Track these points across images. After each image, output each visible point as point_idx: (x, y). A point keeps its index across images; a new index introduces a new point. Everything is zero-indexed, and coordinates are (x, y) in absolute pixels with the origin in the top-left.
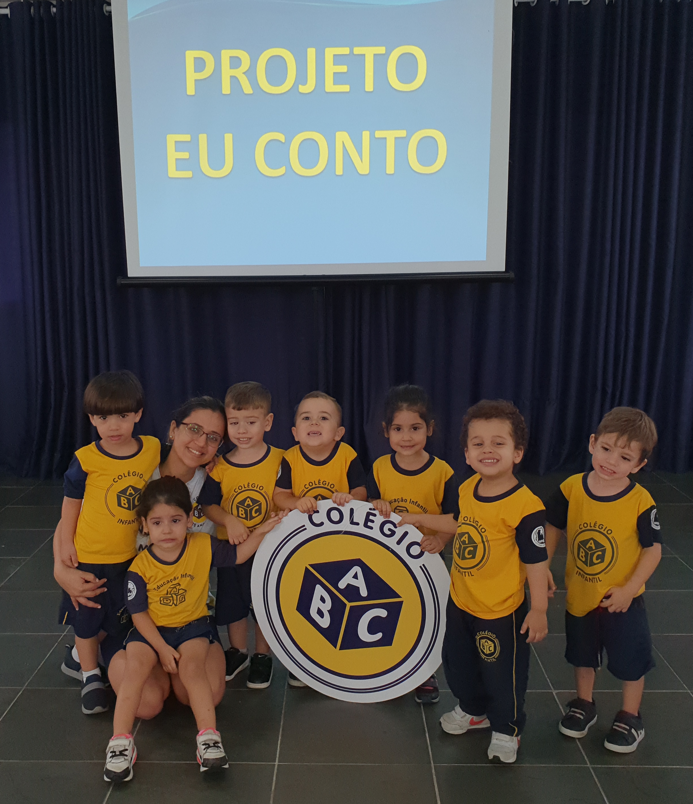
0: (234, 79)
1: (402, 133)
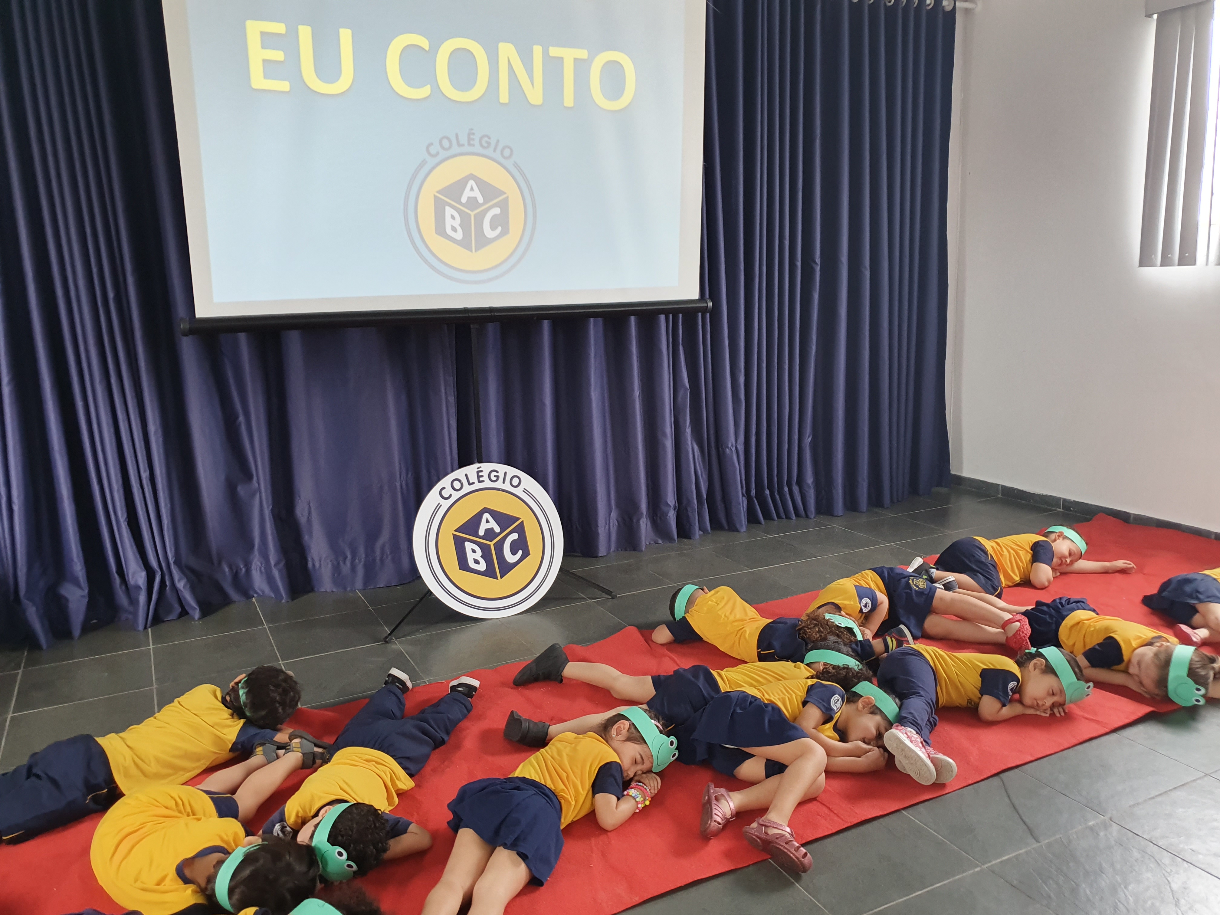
1: (583, 54)
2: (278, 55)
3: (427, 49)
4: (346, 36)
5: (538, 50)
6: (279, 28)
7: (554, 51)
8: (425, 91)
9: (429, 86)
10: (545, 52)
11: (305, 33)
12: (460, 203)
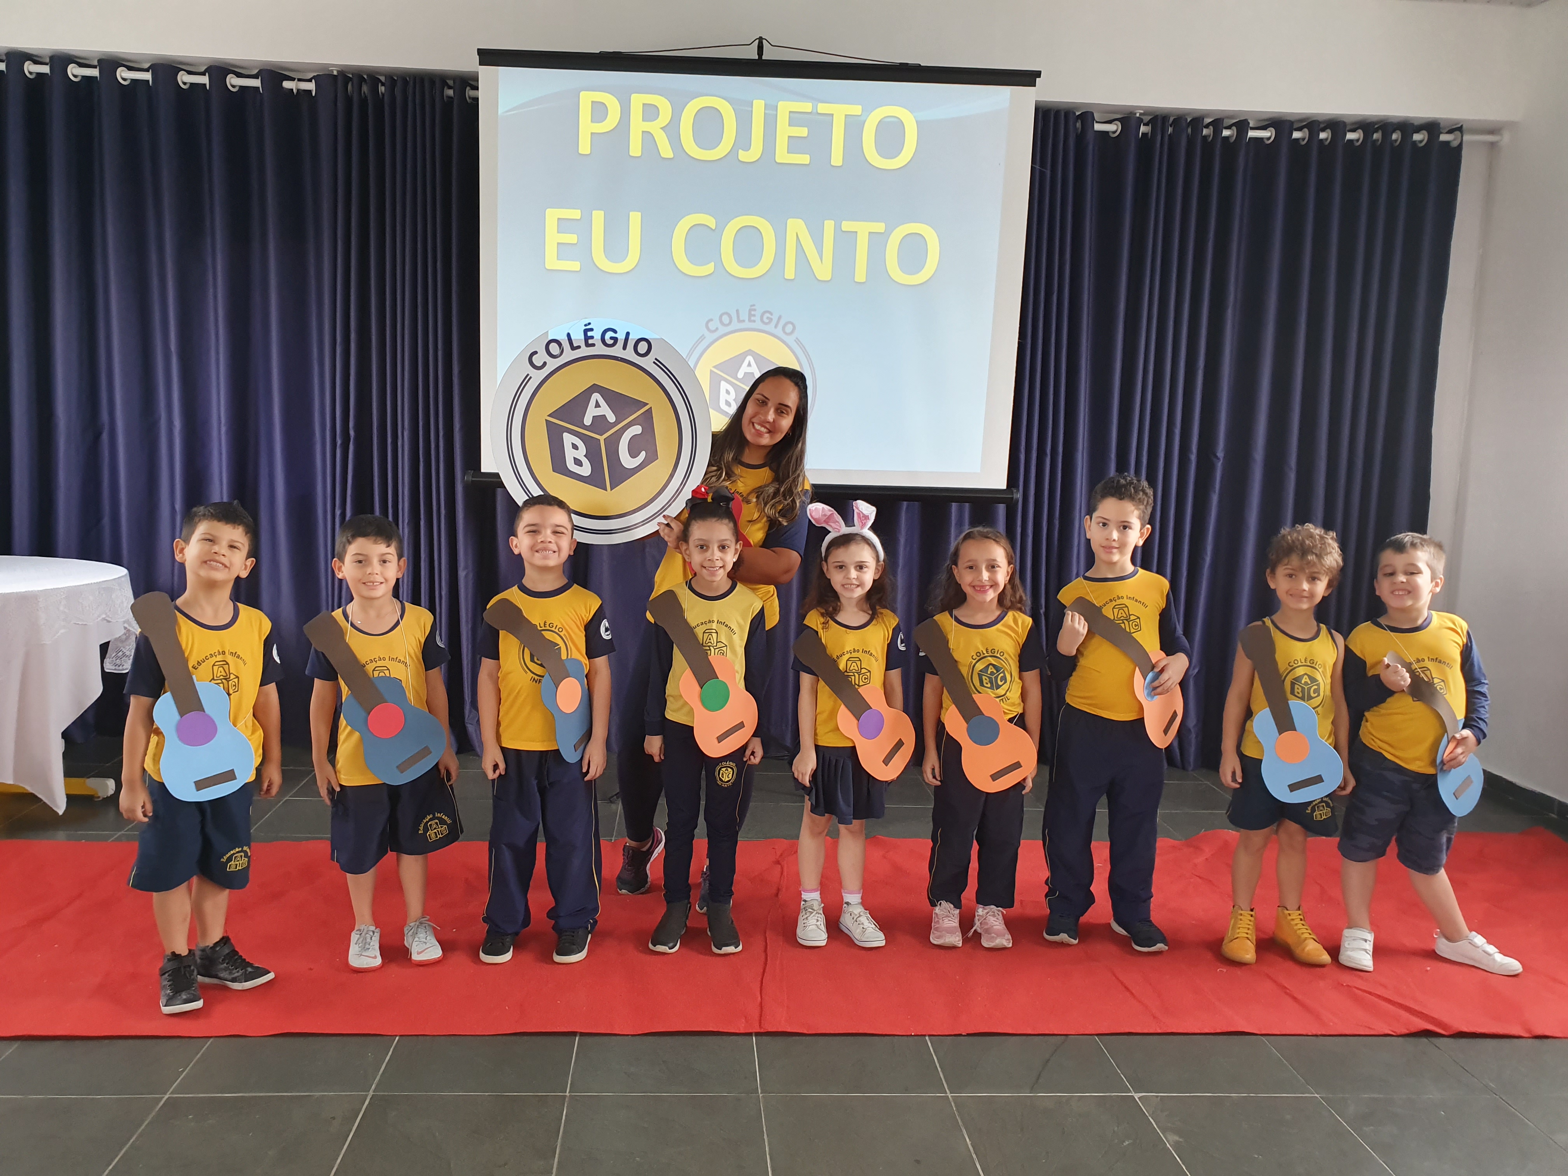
0: (647, 136)
1: (880, 227)
2: (572, 238)
3: (714, 228)
4: (635, 218)
5: (829, 226)
6: (576, 214)
7: (846, 226)
8: (709, 268)
9: (713, 263)
10: (838, 228)
11: (598, 217)
12: (737, 379)
